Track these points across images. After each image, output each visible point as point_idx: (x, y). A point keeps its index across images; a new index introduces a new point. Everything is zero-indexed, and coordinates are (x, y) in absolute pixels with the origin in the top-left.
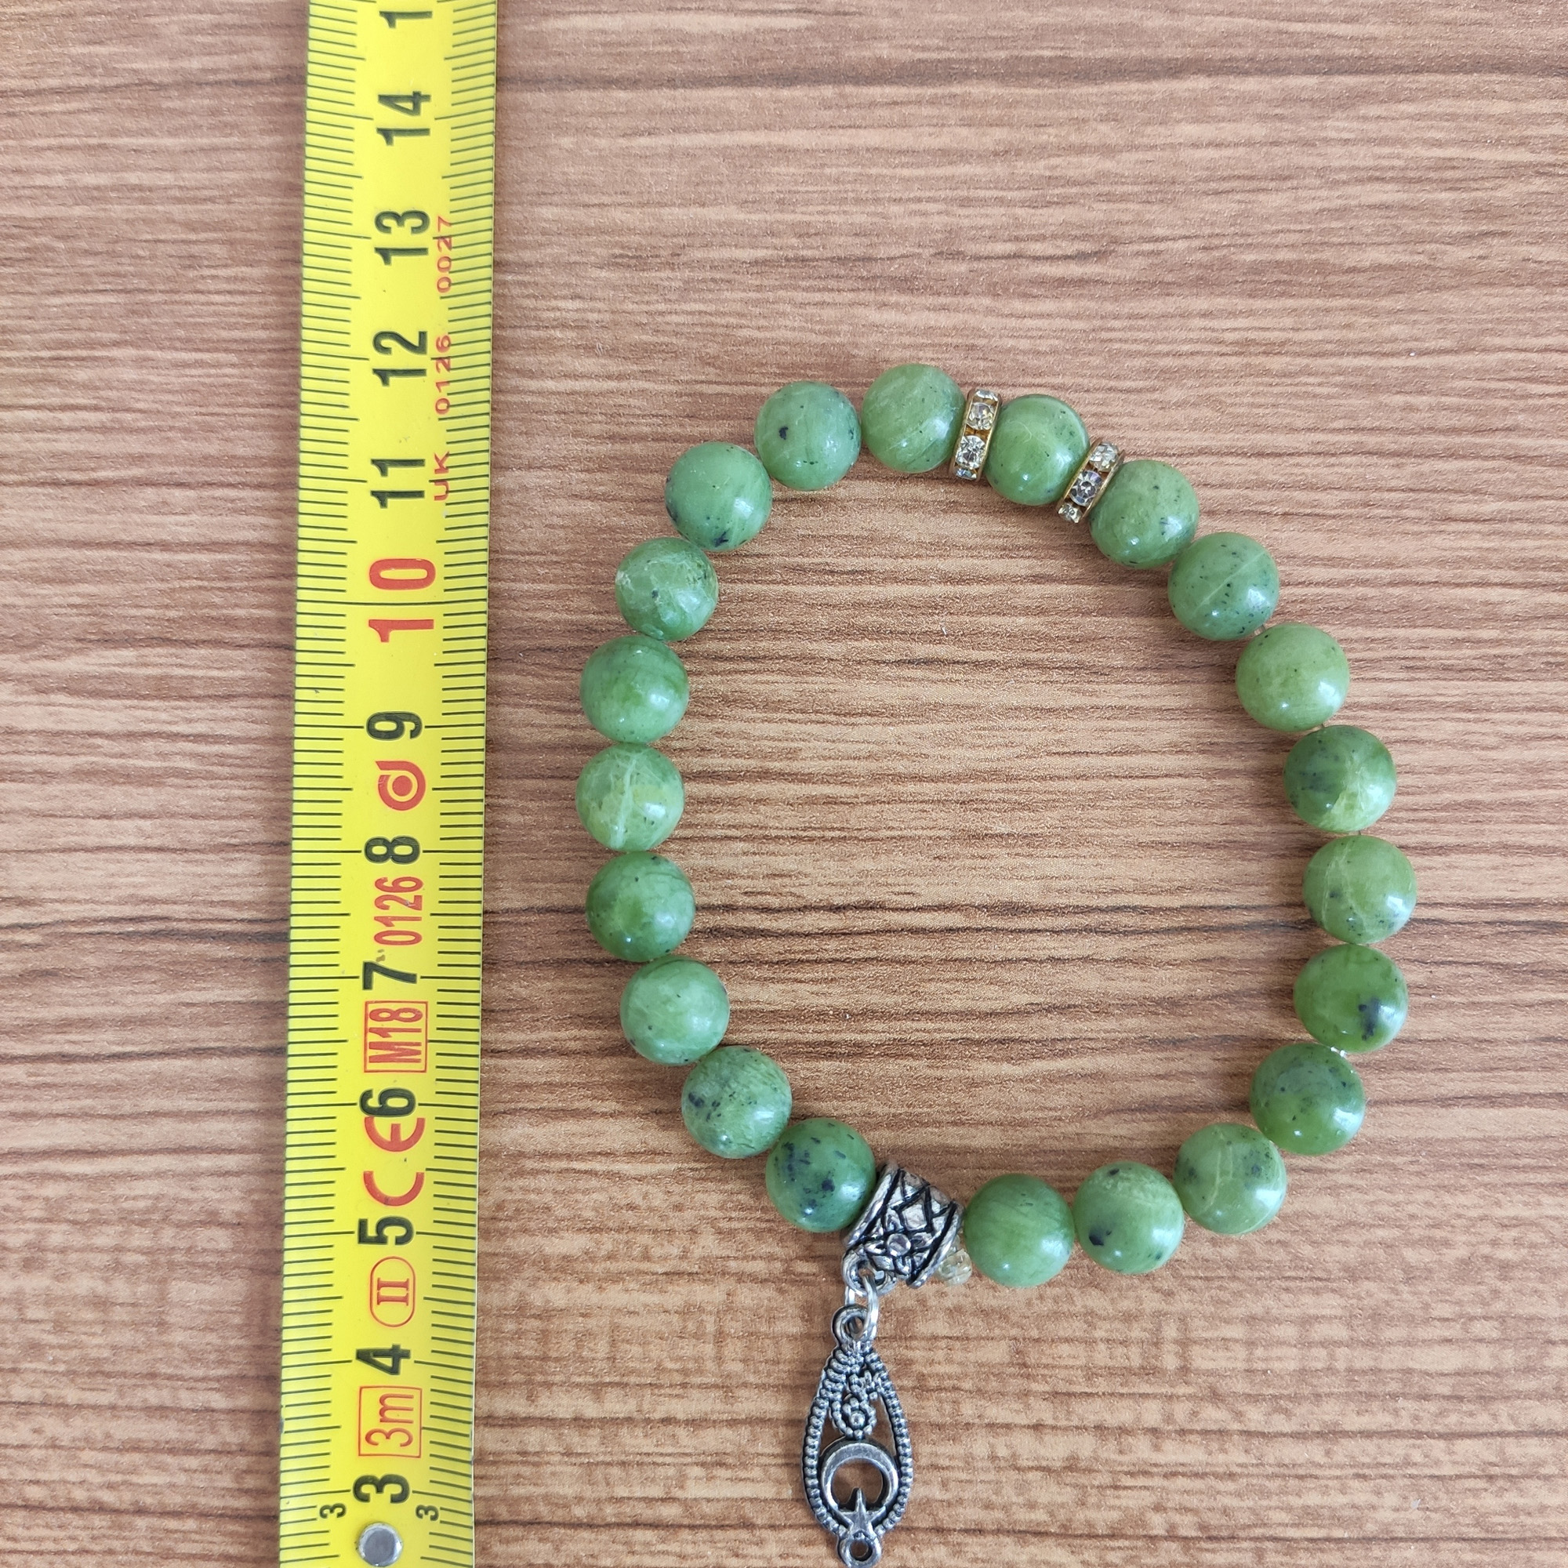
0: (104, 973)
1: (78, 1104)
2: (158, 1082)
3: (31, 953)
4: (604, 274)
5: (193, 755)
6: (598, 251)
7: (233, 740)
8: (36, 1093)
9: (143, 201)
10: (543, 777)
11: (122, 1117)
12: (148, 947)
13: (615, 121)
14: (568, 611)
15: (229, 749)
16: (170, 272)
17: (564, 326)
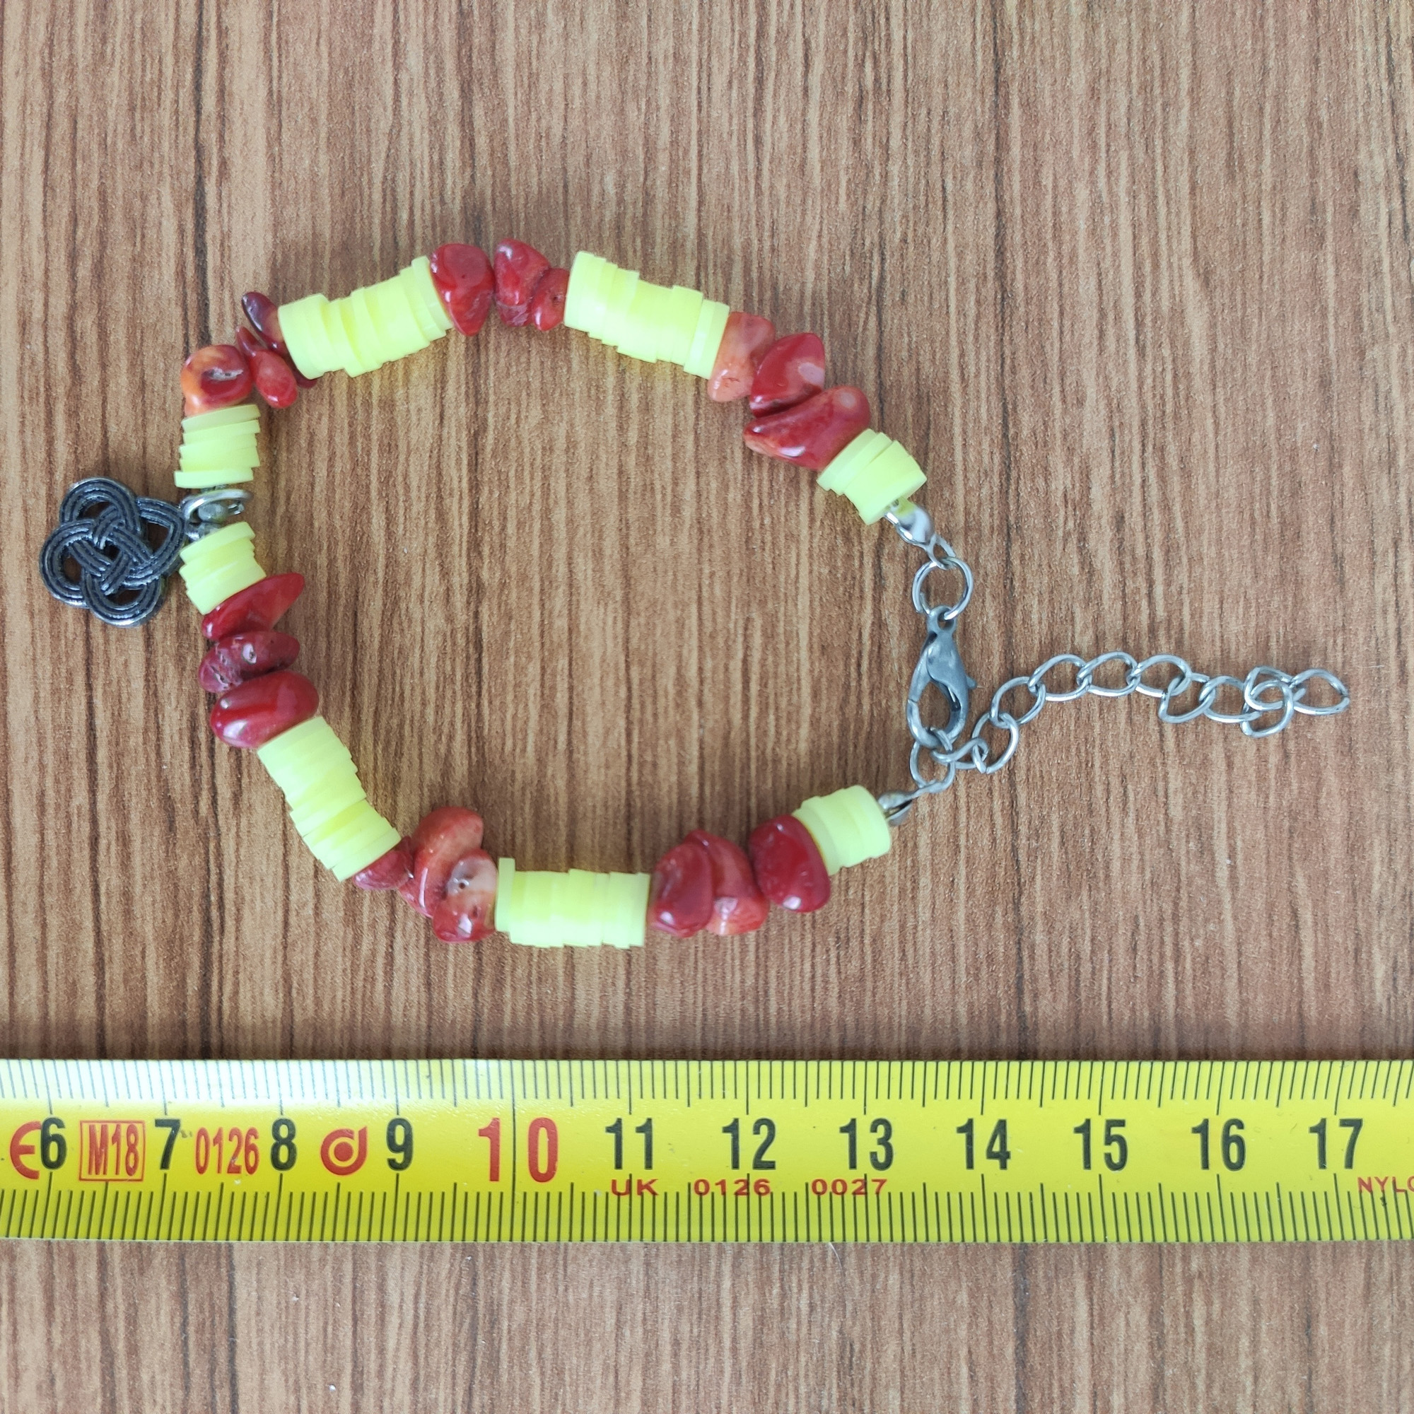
0: (172, 874)
1: (53, 853)
2: (73, 927)
3: (190, 807)
4: (835, 1334)
5: (374, 953)
6: (857, 1329)
7: (388, 989)
8: (62, 814)
9: (902, 891)
10: (355, 1279)
11: (41, 895)
12: (196, 916)
13: (984, 1343)
14: (512, 1302)
15: (380, 986)
16: (833, 919)
17: (784, 1296)
